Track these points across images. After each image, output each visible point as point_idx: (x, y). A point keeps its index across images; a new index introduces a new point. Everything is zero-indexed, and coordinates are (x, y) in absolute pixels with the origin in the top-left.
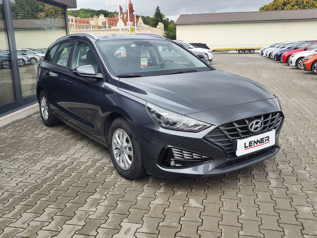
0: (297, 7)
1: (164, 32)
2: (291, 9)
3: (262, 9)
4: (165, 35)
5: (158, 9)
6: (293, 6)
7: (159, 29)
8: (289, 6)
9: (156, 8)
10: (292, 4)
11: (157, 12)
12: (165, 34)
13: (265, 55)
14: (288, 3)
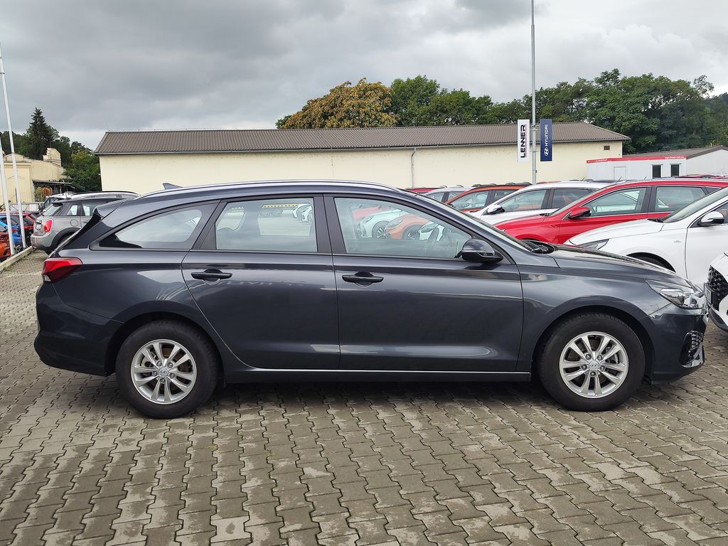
0: (349, 122)
1: (62, 170)
2: (338, 126)
3: (281, 124)
4: (65, 177)
5: (38, 116)
6: (341, 120)
7: (48, 164)
8: (332, 121)
9: (33, 112)
10: (339, 116)
11: (36, 122)
12: (66, 174)
13: (306, 219)
14: (332, 114)
